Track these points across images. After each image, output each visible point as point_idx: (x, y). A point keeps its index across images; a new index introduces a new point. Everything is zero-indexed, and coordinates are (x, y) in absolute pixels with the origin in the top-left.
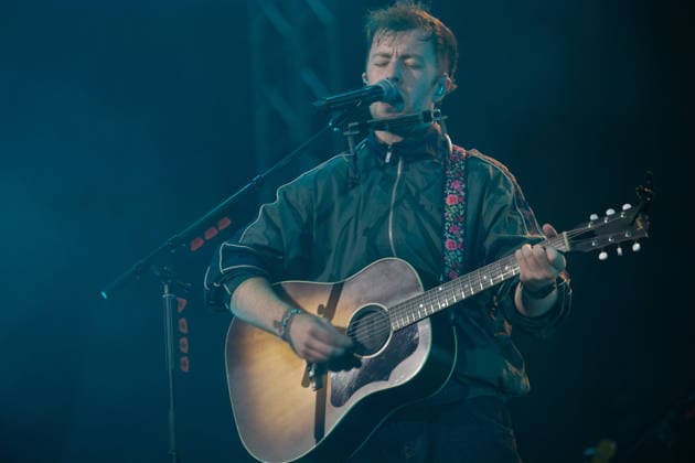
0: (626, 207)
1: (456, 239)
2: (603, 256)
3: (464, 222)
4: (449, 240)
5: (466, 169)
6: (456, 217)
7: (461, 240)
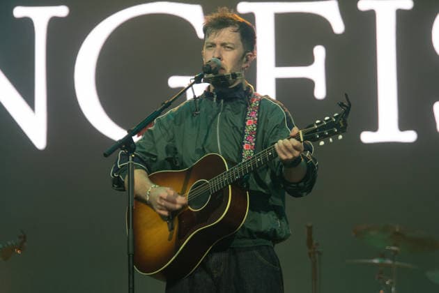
1: (250, 143)
4: (246, 144)
7: (253, 144)
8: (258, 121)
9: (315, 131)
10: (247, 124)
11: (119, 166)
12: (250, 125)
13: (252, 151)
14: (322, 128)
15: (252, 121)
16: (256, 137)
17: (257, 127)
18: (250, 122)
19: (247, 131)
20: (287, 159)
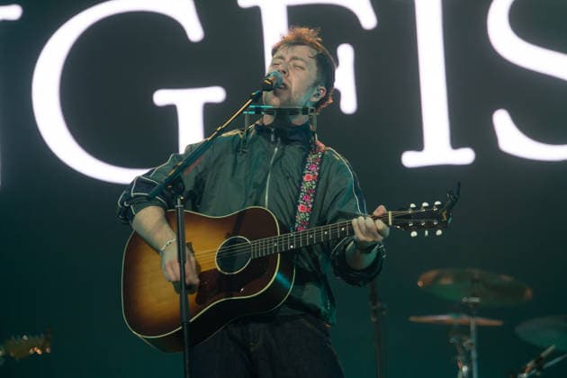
0: (437, 203)
1: (307, 205)
2: (414, 234)
3: (315, 194)
4: (301, 205)
5: (321, 158)
6: (309, 190)
7: (310, 206)
8: (319, 178)
9: (409, 217)
10: (305, 179)
11: (132, 194)
12: (308, 182)
13: (307, 214)
14: (418, 216)
15: (311, 176)
16: (314, 198)
17: (317, 184)
18: (308, 177)
19: (304, 188)
20: (365, 242)
